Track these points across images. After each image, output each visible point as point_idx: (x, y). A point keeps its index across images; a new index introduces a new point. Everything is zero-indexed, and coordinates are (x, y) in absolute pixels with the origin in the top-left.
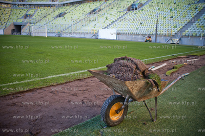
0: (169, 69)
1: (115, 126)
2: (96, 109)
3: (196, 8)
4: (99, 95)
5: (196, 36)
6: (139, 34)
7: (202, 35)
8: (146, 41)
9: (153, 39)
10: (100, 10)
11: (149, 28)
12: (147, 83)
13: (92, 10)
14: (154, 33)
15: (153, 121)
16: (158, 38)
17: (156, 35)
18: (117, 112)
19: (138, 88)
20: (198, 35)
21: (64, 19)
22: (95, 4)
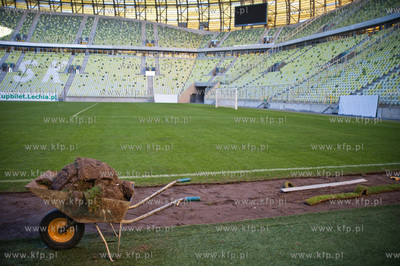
10: (352, 55)
21: (280, 76)
22: (345, 43)
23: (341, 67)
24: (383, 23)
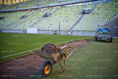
0: (68, 48)
1: (47, 76)
2: (36, 70)
3: (77, 17)
4: (36, 64)
5: (79, 31)
6: (50, 30)
7: (81, 30)
8: (54, 34)
9: (58, 32)
10: (27, 16)
11: (55, 27)
12: (61, 54)
13: (22, 16)
14: (58, 29)
15: (64, 72)
16: (60, 32)
17: (59, 30)
18: (48, 69)
19: (57, 57)
20: (80, 30)
21: (4, 21)
22: (24, 13)
23: (24, 20)
24: (33, 9)
